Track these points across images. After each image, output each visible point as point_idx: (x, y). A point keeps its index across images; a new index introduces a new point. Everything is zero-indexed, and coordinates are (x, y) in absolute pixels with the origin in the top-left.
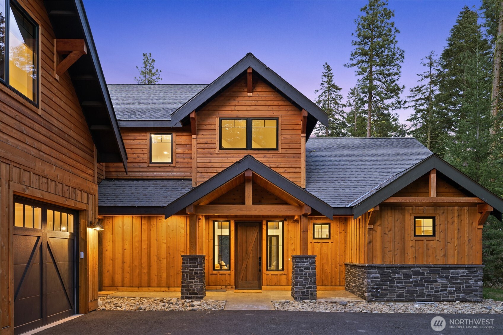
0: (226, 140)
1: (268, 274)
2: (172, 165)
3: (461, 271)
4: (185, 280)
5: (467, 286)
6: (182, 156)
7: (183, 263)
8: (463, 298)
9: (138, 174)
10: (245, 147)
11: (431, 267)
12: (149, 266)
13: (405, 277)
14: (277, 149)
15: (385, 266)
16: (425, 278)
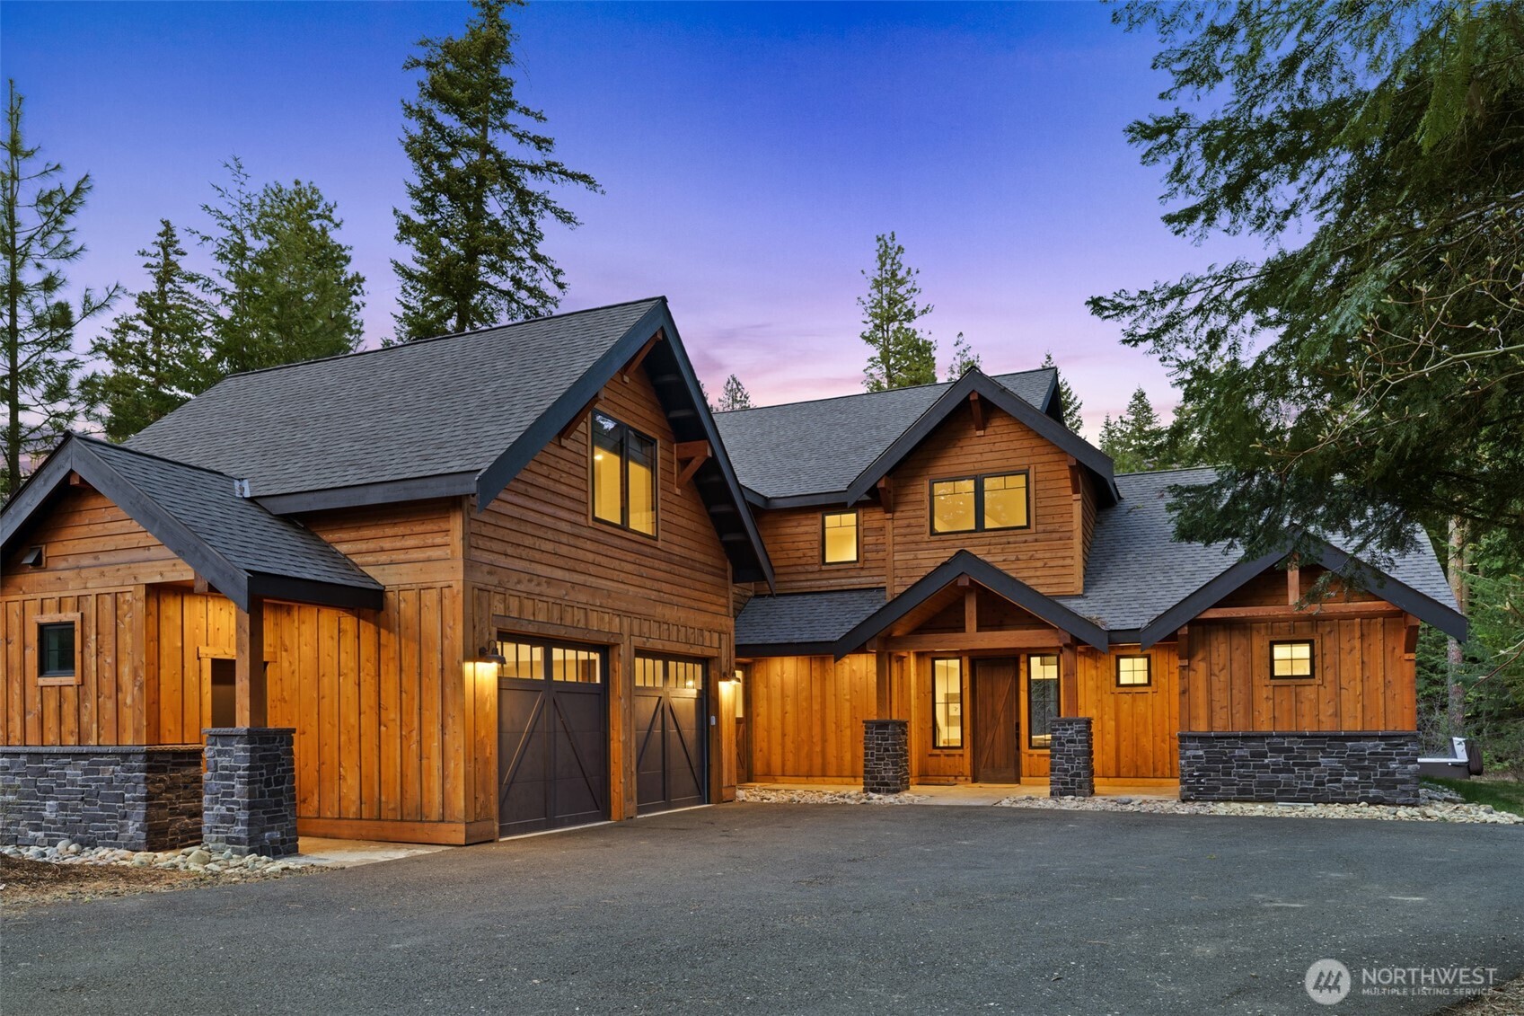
0: (941, 519)
1: (1031, 755)
2: (858, 565)
3: (1371, 744)
4: (869, 761)
5: (1383, 774)
6: (874, 547)
7: (866, 733)
8: (1374, 797)
9: (805, 584)
10: (973, 528)
11: (1305, 737)
12: (824, 741)
13: (1253, 755)
14: (1028, 527)
15: (1213, 734)
16: (1295, 758)
